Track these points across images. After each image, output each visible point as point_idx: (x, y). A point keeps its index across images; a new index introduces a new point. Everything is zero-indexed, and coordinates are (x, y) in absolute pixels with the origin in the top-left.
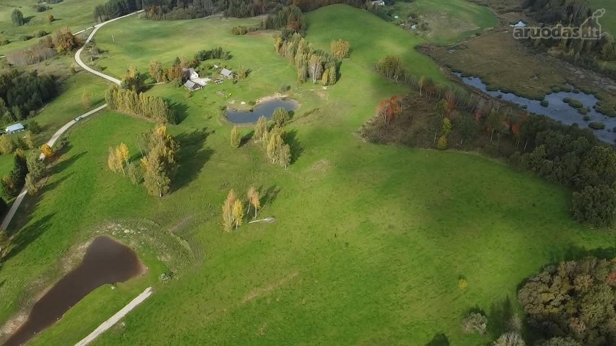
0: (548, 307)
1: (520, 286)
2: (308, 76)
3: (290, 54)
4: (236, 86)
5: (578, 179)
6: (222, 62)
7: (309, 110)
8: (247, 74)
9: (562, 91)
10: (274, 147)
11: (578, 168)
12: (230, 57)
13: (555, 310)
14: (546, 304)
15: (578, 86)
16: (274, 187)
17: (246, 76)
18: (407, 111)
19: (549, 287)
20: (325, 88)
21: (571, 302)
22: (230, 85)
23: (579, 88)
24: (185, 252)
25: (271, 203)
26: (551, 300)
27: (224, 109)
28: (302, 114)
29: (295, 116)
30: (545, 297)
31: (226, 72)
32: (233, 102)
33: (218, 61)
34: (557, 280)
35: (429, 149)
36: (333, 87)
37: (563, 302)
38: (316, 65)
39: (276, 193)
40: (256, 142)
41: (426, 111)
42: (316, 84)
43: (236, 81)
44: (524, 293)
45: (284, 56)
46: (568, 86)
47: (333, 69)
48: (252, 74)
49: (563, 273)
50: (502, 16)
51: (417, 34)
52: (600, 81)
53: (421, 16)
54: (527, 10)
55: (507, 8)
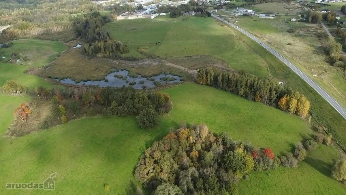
0: (149, 175)
1: (134, 172)
5: (136, 110)
9: (111, 72)
11: (133, 105)
13: (153, 174)
14: (148, 174)
19: (146, 165)
21: (157, 166)
23: (118, 69)
26: (149, 171)
30: (146, 171)
34: (147, 160)
35: (58, 126)
37: (154, 169)
44: (137, 174)
46: (113, 70)
49: (148, 155)
50: (67, 44)
51: (22, 64)
52: (125, 63)
53: (20, 54)
54: (79, 38)
55: (68, 39)
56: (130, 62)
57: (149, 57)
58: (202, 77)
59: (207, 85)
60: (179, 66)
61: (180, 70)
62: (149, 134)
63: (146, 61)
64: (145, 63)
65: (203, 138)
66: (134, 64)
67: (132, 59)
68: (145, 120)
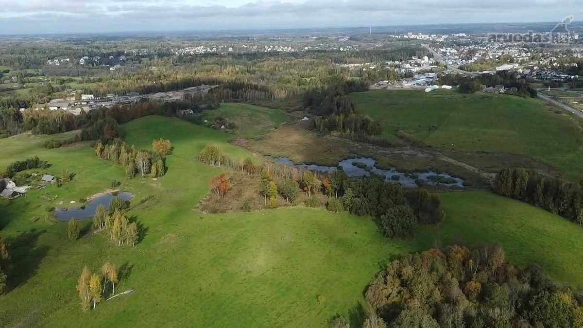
0: (389, 298)
1: (365, 292)
2: (136, 171)
3: (114, 157)
4: (61, 188)
6: (41, 171)
7: (144, 198)
8: (71, 177)
9: (349, 158)
10: (119, 228)
11: (378, 199)
12: (49, 166)
13: (396, 299)
15: (359, 153)
16: (126, 264)
17: (71, 179)
18: (236, 187)
19: (386, 285)
20: (155, 179)
21: (405, 290)
22: (55, 188)
23: (360, 155)
25: (127, 278)
26: (391, 294)
27: (52, 210)
28: (139, 201)
29: (131, 205)
30: (386, 292)
31: (47, 178)
32: (61, 203)
33: (37, 170)
34: (389, 277)
35: (263, 210)
36: (163, 178)
37: (399, 292)
38: (144, 160)
39: (130, 269)
40: (95, 232)
41: (251, 184)
42: (145, 177)
43: (61, 185)
44: (370, 294)
45: (107, 159)
46: (352, 155)
47: (160, 162)
48: (76, 177)
49: (392, 272)
50: (290, 114)
51: (227, 132)
52: (373, 149)
53: (227, 119)
54: (308, 109)
55: (292, 109)
56: (381, 148)
57: (414, 144)
58: (505, 182)
59: (513, 197)
60: (464, 164)
61: (466, 169)
62: (397, 246)
63: (407, 150)
64: (405, 152)
65: (494, 268)
66: (387, 152)
67: (385, 144)
68: (395, 222)
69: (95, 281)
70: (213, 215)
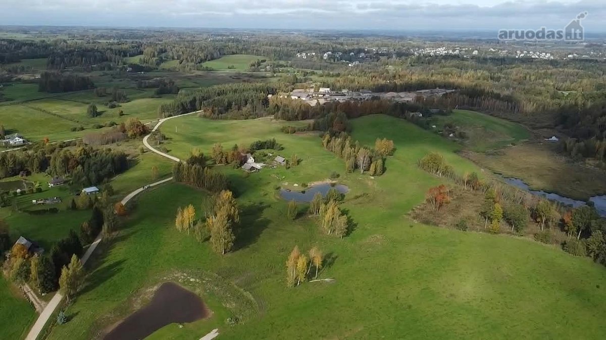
2: (356, 167)
3: (338, 149)
4: (289, 171)
6: (275, 152)
7: (358, 194)
8: (299, 162)
10: (331, 218)
12: (283, 149)
16: (331, 254)
17: (298, 164)
18: (454, 201)
20: (372, 178)
22: (284, 170)
24: (249, 302)
25: (330, 267)
27: (278, 188)
28: (353, 197)
29: (345, 198)
31: (279, 159)
32: (286, 184)
33: (273, 151)
35: (481, 233)
36: (380, 177)
38: (365, 157)
39: (334, 259)
40: (310, 217)
41: (472, 202)
42: (363, 174)
43: (289, 168)
45: (332, 151)
47: (380, 162)
48: (303, 163)
50: (535, 131)
51: (455, 141)
53: (457, 127)
54: (560, 127)
55: (538, 125)
69: (302, 262)
70: (424, 226)
